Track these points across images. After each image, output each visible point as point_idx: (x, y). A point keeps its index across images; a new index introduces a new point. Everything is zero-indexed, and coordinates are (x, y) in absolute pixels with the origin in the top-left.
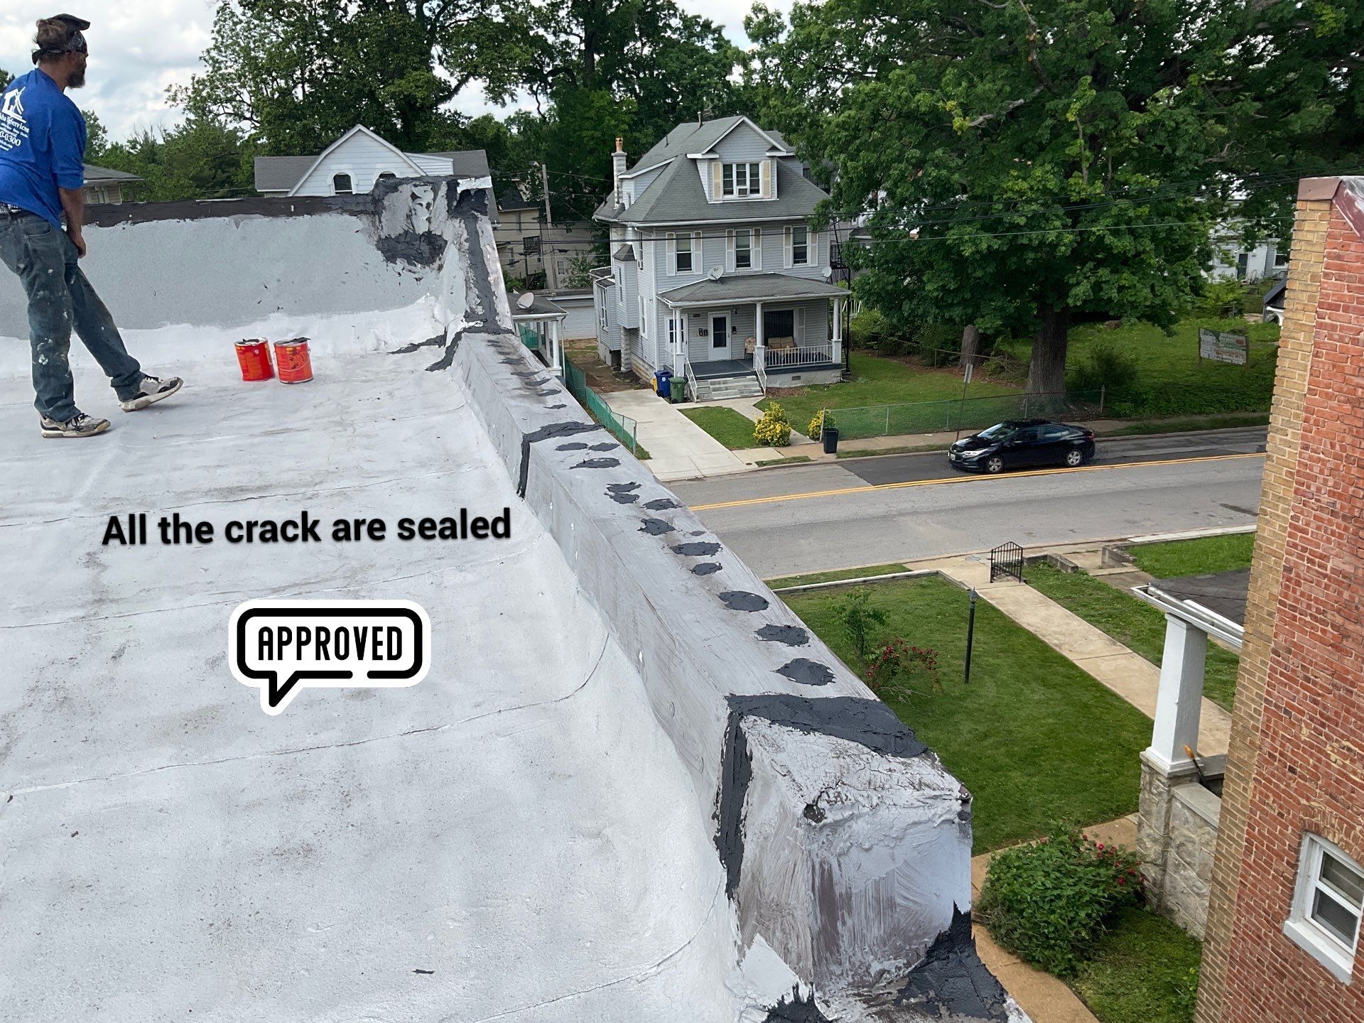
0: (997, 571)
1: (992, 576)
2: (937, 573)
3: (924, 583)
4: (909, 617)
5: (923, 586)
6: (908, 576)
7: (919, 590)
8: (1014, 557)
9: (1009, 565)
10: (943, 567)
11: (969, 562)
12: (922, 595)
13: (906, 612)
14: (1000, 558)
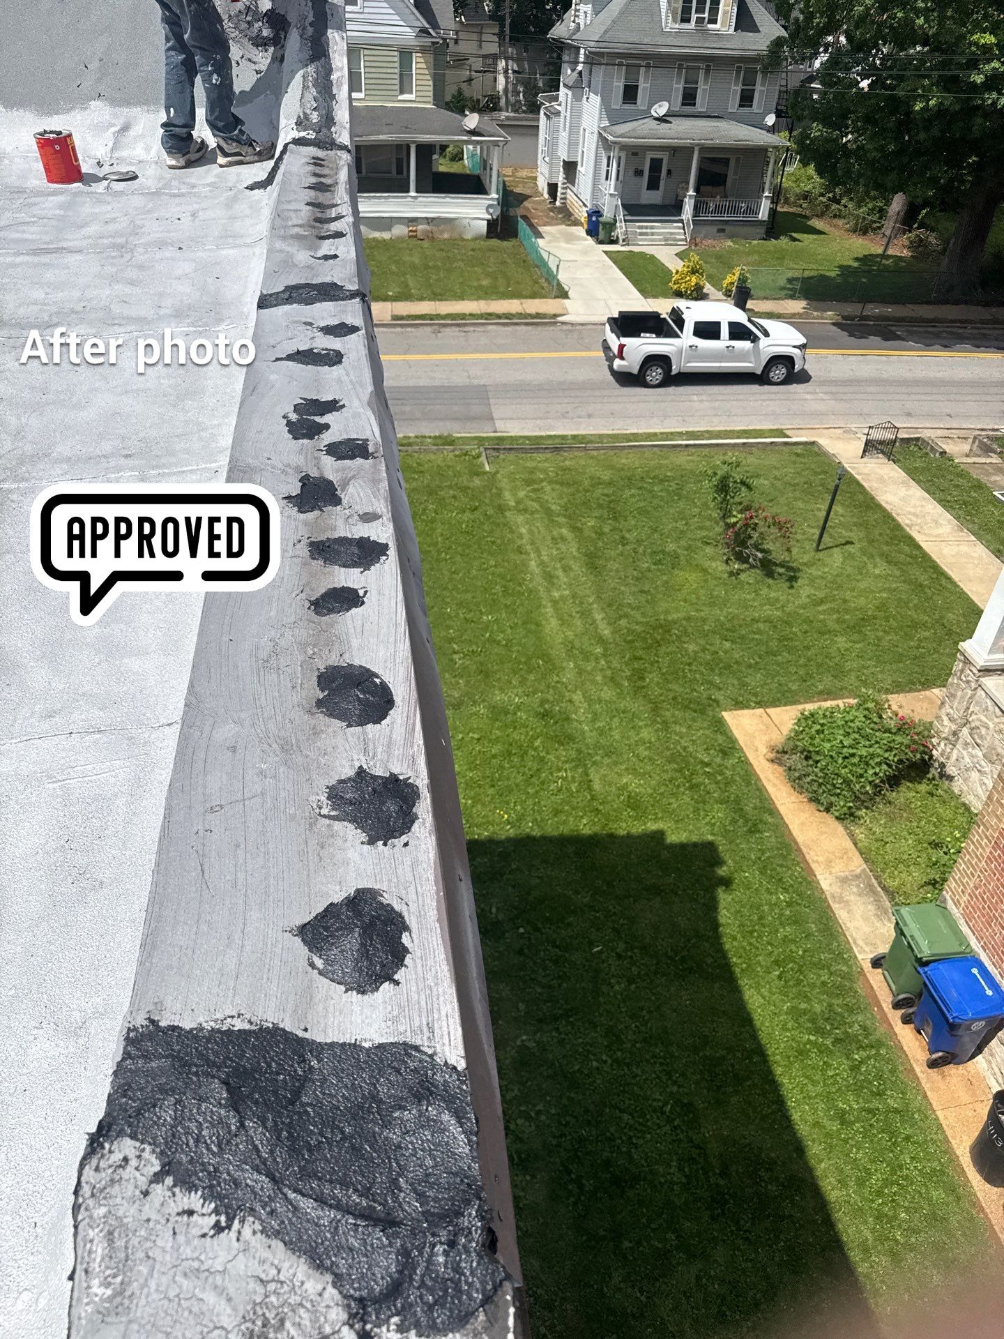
0: (871, 447)
1: (864, 451)
2: (813, 443)
3: (799, 451)
4: (778, 484)
5: (797, 455)
6: (786, 444)
7: (793, 458)
8: (889, 436)
9: (882, 442)
10: (821, 437)
11: (847, 436)
12: (794, 463)
13: (776, 478)
14: (876, 435)
